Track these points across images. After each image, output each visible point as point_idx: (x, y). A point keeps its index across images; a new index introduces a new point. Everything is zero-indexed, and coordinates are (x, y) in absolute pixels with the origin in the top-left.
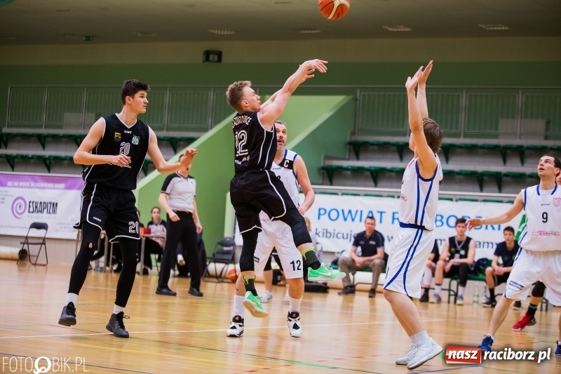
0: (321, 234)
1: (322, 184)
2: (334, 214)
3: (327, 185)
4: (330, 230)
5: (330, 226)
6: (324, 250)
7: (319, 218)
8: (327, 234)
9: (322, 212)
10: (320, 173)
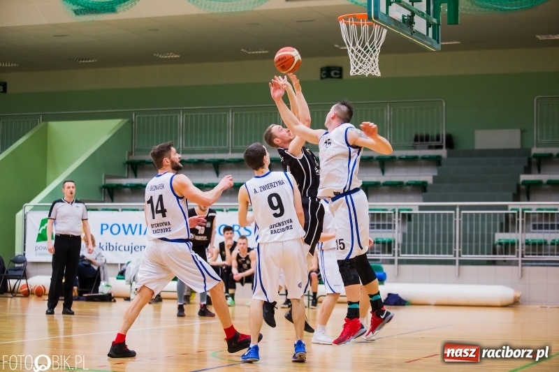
0: (104, 248)
1: (104, 202)
2: (115, 229)
3: (108, 202)
4: (113, 243)
5: (113, 240)
6: (107, 262)
7: (102, 233)
8: (110, 247)
9: (105, 227)
10: (101, 191)
